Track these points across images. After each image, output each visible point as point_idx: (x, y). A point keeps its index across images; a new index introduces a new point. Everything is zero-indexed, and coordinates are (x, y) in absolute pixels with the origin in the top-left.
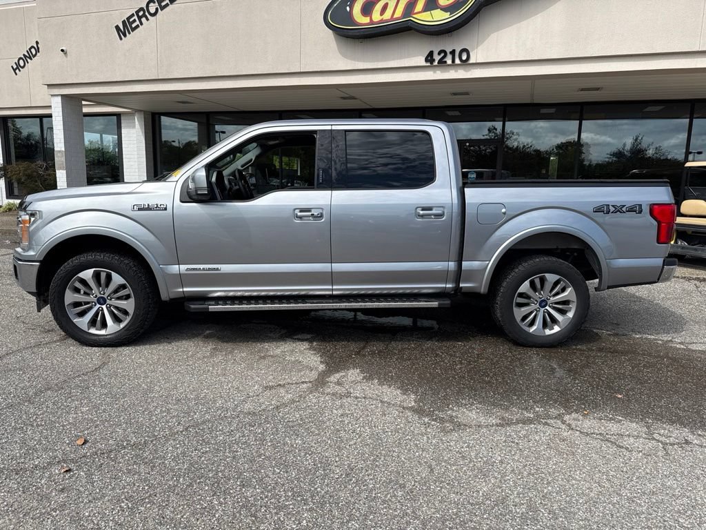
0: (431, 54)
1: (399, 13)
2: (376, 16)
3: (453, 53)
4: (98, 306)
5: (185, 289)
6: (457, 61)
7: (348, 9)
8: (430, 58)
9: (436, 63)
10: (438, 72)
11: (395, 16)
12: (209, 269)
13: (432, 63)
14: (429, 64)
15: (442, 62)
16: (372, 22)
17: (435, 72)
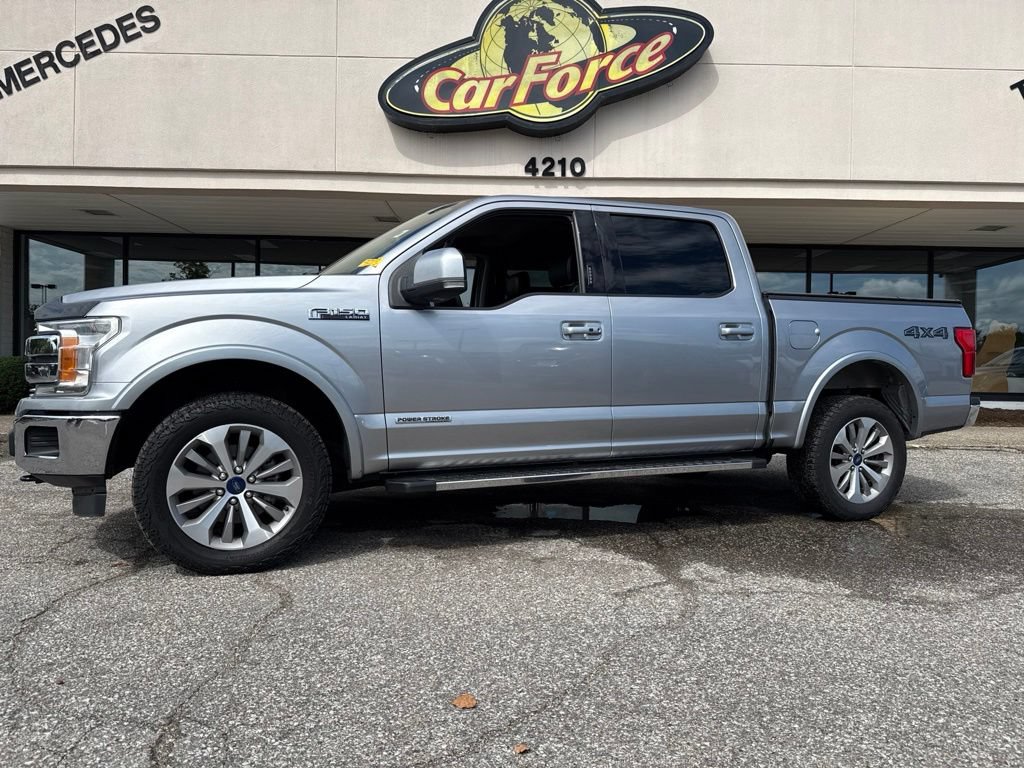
0: (533, 161)
1: (492, 102)
2: (459, 102)
3: (562, 162)
4: (229, 495)
5: (391, 456)
6: (569, 174)
7: (417, 88)
8: (531, 167)
9: (540, 174)
10: (542, 187)
11: (487, 105)
12: (435, 420)
13: (534, 174)
14: (530, 175)
15: (548, 173)
16: (452, 110)
17: (537, 187)
